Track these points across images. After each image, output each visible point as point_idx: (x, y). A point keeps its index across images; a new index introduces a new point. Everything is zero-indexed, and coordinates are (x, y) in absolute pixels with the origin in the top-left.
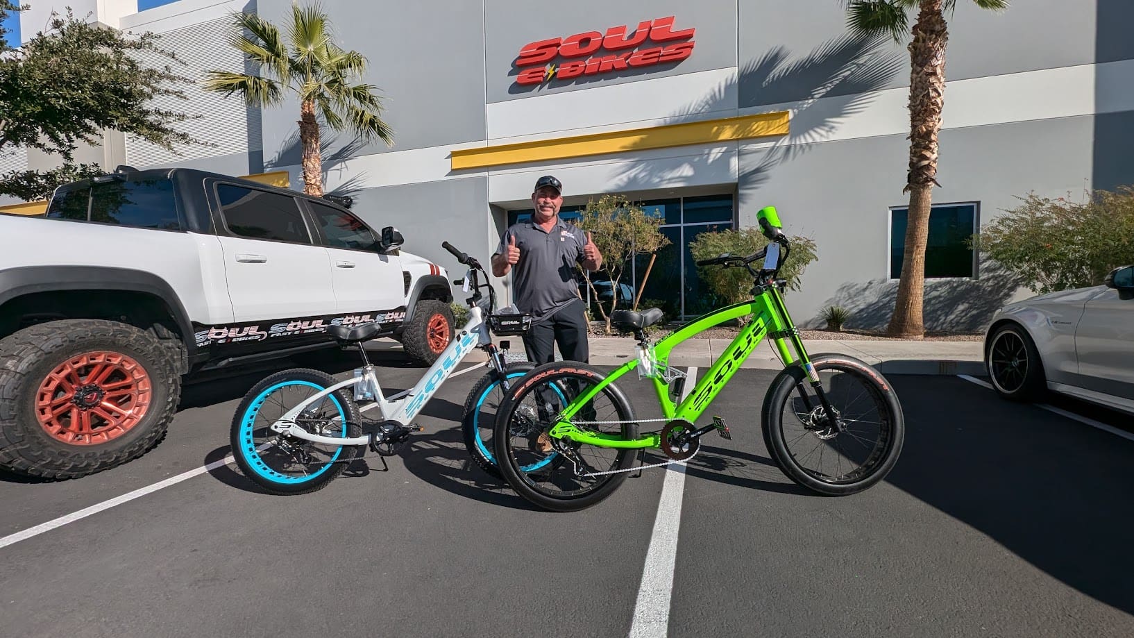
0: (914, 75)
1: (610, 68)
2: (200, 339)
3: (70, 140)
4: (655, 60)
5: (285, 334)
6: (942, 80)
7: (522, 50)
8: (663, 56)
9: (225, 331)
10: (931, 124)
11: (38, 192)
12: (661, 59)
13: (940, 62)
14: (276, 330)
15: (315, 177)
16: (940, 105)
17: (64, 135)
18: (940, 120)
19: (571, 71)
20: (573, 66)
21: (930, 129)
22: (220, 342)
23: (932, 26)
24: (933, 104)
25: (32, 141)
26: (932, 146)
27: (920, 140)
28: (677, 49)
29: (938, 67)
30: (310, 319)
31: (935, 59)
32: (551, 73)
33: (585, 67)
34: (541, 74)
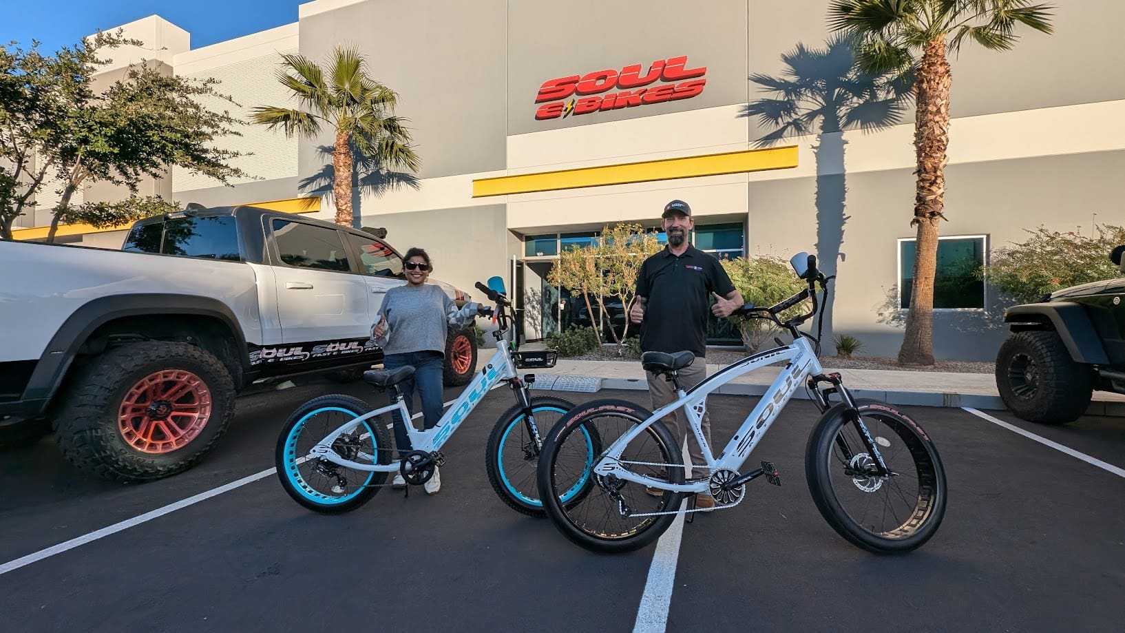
0: (919, 114)
1: (626, 103)
2: (254, 358)
3: (137, 174)
4: (669, 96)
5: (325, 354)
6: (947, 118)
7: (543, 86)
8: (675, 92)
9: (274, 351)
10: (937, 161)
11: (108, 220)
12: (675, 95)
13: (944, 102)
14: (317, 352)
15: (346, 204)
16: (945, 143)
17: (132, 169)
18: (945, 156)
19: (588, 106)
20: (589, 102)
21: (934, 165)
22: (269, 361)
23: (935, 67)
24: (938, 141)
25: (105, 175)
26: (938, 181)
27: (926, 176)
28: (689, 86)
29: (943, 106)
30: (347, 341)
31: (939, 99)
32: (570, 107)
33: (602, 102)
34: (560, 108)
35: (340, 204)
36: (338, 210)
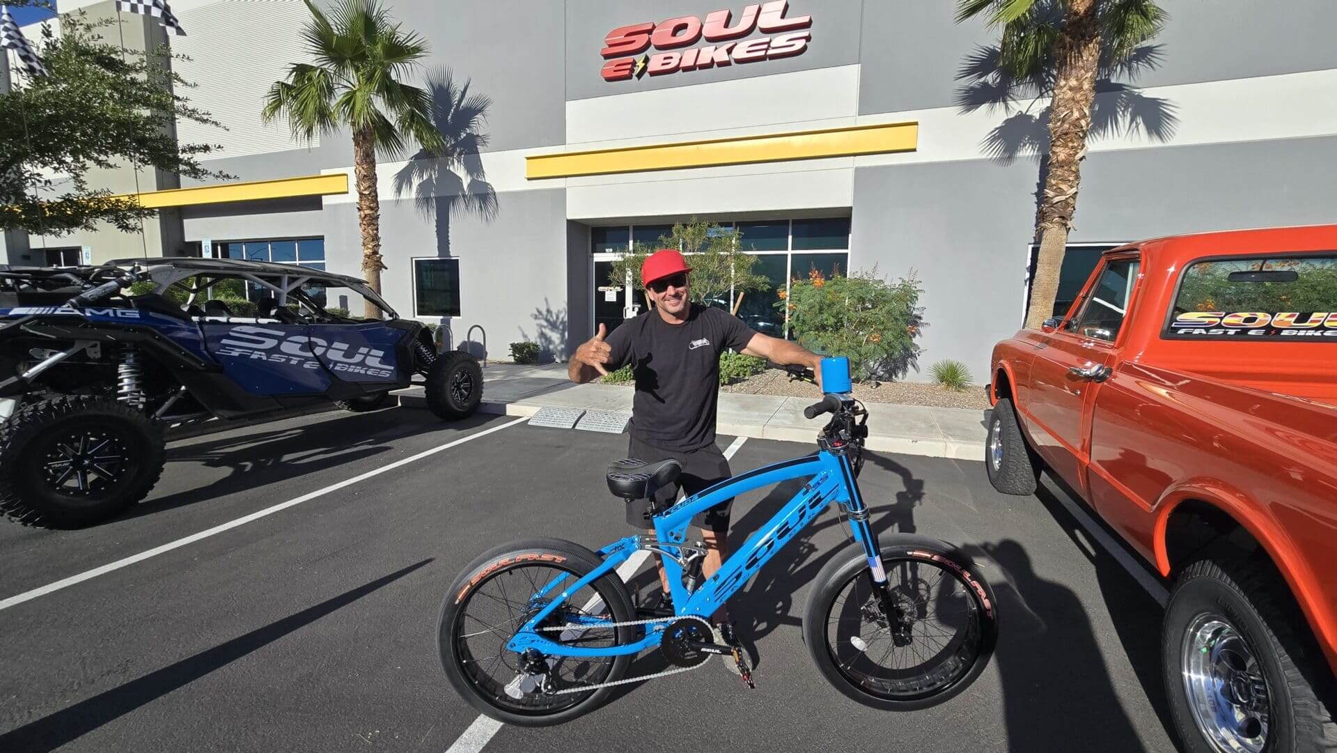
4: (762, 53)
7: (610, 36)
8: (773, 48)
10: (1071, 152)
12: (770, 52)
16: (1084, 128)
18: (1083, 145)
19: (663, 64)
20: (665, 58)
21: (1070, 157)
24: (1076, 126)
26: (1071, 178)
27: (1059, 169)
28: (788, 41)
29: (1087, 80)
31: (1083, 71)
32: (641, 65)
33: (681, 60)
34: (629, 66)
35: (362, 188)
36: (361, 194)
